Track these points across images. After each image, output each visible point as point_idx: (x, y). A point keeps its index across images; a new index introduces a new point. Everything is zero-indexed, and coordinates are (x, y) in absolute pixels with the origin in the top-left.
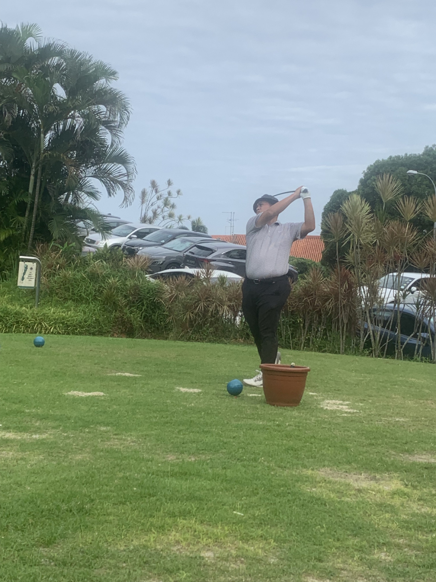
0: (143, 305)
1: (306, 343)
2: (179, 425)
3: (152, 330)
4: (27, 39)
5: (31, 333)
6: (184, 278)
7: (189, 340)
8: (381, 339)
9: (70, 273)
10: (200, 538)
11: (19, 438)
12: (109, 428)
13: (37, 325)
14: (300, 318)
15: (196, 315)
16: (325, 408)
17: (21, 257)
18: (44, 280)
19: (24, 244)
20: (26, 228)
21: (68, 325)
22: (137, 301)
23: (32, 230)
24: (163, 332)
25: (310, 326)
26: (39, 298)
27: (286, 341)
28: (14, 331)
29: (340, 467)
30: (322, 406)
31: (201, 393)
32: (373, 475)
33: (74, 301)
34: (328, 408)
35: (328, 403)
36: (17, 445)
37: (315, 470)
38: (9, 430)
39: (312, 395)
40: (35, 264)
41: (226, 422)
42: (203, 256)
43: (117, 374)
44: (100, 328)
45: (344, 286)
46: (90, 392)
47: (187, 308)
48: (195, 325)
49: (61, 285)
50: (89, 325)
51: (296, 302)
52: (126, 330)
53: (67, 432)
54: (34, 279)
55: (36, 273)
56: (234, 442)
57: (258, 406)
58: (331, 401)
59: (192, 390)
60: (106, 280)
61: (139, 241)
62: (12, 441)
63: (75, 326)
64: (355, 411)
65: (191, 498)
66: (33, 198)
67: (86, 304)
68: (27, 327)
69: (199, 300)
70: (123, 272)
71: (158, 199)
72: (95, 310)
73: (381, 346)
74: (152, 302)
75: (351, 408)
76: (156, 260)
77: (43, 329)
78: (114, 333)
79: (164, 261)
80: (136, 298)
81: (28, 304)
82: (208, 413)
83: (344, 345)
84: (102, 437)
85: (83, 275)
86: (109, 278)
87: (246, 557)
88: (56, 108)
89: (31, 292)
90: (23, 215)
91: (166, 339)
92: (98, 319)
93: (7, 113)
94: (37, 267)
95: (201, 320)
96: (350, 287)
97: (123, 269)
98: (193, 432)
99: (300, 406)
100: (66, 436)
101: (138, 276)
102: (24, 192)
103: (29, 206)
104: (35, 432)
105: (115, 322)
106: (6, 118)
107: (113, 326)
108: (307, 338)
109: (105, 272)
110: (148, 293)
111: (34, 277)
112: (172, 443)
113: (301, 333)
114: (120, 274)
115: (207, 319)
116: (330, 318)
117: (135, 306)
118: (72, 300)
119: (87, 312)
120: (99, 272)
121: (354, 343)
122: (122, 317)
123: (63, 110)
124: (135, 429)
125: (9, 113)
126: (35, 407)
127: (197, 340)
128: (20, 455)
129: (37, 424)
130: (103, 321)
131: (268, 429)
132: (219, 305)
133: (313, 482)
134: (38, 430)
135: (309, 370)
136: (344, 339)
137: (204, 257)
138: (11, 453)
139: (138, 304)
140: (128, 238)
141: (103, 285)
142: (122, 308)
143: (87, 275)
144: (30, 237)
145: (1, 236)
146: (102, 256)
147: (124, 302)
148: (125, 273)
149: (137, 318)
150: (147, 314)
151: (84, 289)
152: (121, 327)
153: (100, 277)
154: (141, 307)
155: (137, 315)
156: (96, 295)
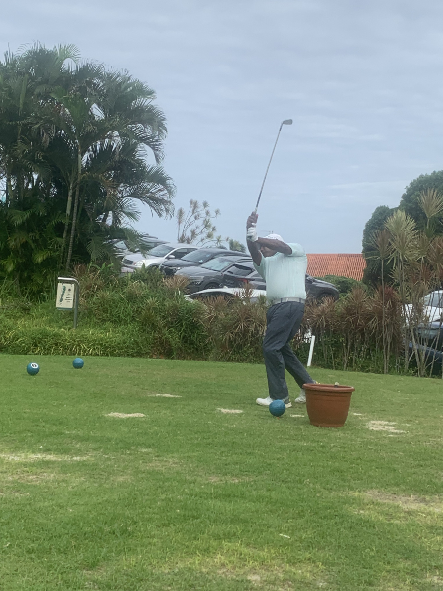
0: (182, 325)
1: (349, 363)
2: (221, 447)
3: (191, 350)
4: (64, 59)
5: (70, 355)
6: (223, 298)
7: (229, 360)
8: (427, 359)
9: (108, 294)
10: (246, 561)
11: (60, 460)
12: (150, 450)
13: (76, 347)
14: (343, 337)
15: (236, 335)
16: (371, 428)
17: (59, 278)
18: (82, 301)
19: (62, 265)
20: (65, 249)
21: (106, 347)
22: (176, 321)
23: (70, 251)
24: (202, 353)
25: (353, 345)
26: (77, 319)
27: (328, 361)
28: (53, 353)
29: (389, 489)
30: (367, 427)
31: (242, 414)
32: (422, 496)
33: (112, 322)
34: (374, 429)
35: (374, 424)
36: (58, 467)
37: (362, 492)
38: (49, 452)
39: (357, 416)
40: (73, 285)
41: (268, 443)
42: (243, 275)
43: (157, 395)
44: (139, 350)
45: (388, 305)
46: (130, 413)
47: (226, 328)
48: (235, 345)
49: (99, 306)
50: (128, 346)
51: (338, 321)
52: (165, 351)
53: (108, 454)
54: (72, 301)
55: (74, 294)
56: (278, 463)
57: (302, 427)
58: (376, 422)
59: (233, 411)
60: (145, 301)
61: (178, 261)
62: (53, 463)
63: (113, 347)
64: (402, 432)
65: (235, 520)
66: (71, 219)
67: (124, 325)
68: (65, 348)
69: (239, 320)
70: (161, 292)
71: (196, 218)
72: (133, 331)
73: (426, 366)
74: (191, 323)
75: (398, 429)
76: (194, 281)
77: (81, 350)
78: (153, 354)
79: (202, 282)
80: (174, 318)
81: (66, 325)
82: (250, 434)
83: (388, 364)
84: (144, 459)
85: (122, 296)
86: (147, 298)
87: (294, 581)
88: (94, 128)
89: (69, 313)
90: (61, 236)
91: (206, 359)
92: (137, 340)
93: (45, 134)
94: (75, 288)
95: (241, 340)
96: (394, 305)
97: (162, 290)
98: (236, 454)
99: (345, 427)
100: (108, 458)
101: (176, 297)
102: (61, 213)
103: (66, 227)
104: (76, 454)
105: (154, 343)
106: (44, 139)
107: (152, 347)
108: (350, 358)
109: (143, 293)
110: (187, 314)
111: (72, 299)
112: (215, 464)
113: (343, 353)
114: (158, 295)
115: (247, 339)
116: (373, 337)
117: (174, 326)
119: (125, 333)
120: (137, 292)
121: (398, 363)
122: (161, 338)
123: (101, 130)
124: (178, 451)
125: (47, 133)
126: (75, 428)
127: (237, 361)
128: (61, 477)
129: (78, 446)
130: (141, 343)
131: (312, 450)
132: (260, 325)
133: (361, 504)
134: (79, 452)
135: (354, 390)
136: (388, 359)
137: (243, 277)
138: (52, 475)
139: (176, 324)
140: (166, 258)
141: (141, 305)
142: (160, 329)
143: (126, 296)
144: (68, 258)
145: (40, 258)
146: (141, 277)
147: (163, 323)
148: (164, 294)
149: (175, 339)
150: (186, 335)
151: (122, 310)
152: (160, 348)
153: (139, 298)
154: (180, 327)
155: (176, 336)
156: (135, 315)
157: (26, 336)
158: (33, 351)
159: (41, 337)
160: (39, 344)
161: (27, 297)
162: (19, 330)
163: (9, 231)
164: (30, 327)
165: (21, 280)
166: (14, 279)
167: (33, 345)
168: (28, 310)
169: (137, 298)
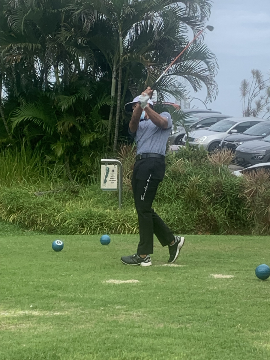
0: (227, 201)
3: (238, 226)
13: (121, 227)
17: (102, 160)
18: (126, 181)
19: (109, 147)
20: (110, 131)
22: (220, 197)
23: (116, 133)
24: (250, 228)
26: (122, 199)
28: (99, 233)
31: (232, 278)
38: (36, 309)
40: (116, 166)
44: (183, 227)
46: (127, 280)
50: (172, 223)
52: (210, 227)
54: (116, 181)
55: (118, 174)
59: (225, 276)
60: (188, 178)
61: (240, 136)
66: (116, 101)
67: (169, 203)
68: (111, 228)
70: (205, 169)
72: (177, 209)
74: (236, 198)
76: (256, 155)
77: (126, 229)
78: (198, 230)
79: (265, 156)
80: (219, 195)
81: (111, 205)
84: (113, 313)
86: (191, 176)
88: (132, 10)
89: (115, 194)
90: (107, 118)
92: (181, 218)
93: (86, 20)
94: (118, 169)
97: (206, 166)
101: (221, 173)
102: (107, 95)
103: (112, 109)
105: (199, 220)
106: (85, 24)
109: (187, 170)
110: (231, 190)
111: (116, 179)
114: (202, 171)
117: (219, 203)
119: (169, 211)
120: (180, 170)
122: (205, 215)
123: (139, 12)
124: (146, 307)
125: (88, 19)
129: (64, 305)
130: (186, 220)
139: (221, 200)
140: (228, 133)
141: (185, 183)
142: (205, 206)
143: (169, 174)
144: (115, 139)
145: (87, 141)
146: (185, 154)
147: (207, 199)
148: (207, 170)
149: (221, 215)
150: (232, 211)
151: (166, 188)
152: (206, 225)
153: (182, 175)
154: (225, 203)
155: (221, 212)
156: (179, 193)
157: (73, 218)
158: (80, 232)
159: (87, 218)
160: (85, 224)
161: (77, 180)
162: (67, 213)
163: (58, 116)
164: (77, 209)
165: (71, 163)
166: (64, 162)
167: (80, 226)
168: (76, 192)
169: (181, 176)
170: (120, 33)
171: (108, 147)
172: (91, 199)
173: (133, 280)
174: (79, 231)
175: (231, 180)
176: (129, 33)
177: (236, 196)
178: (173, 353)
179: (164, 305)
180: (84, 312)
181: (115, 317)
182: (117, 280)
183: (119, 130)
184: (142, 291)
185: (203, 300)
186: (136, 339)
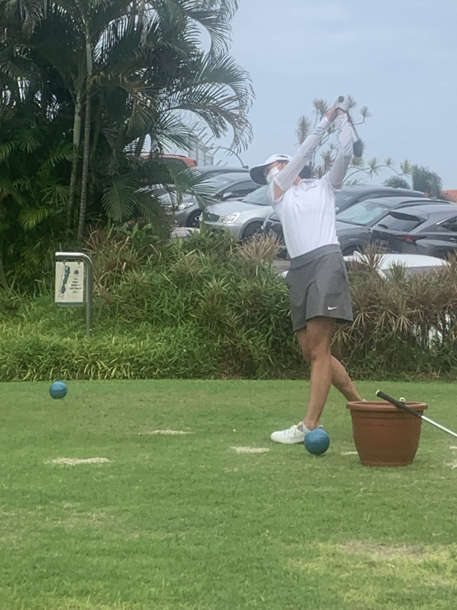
0: (270, 323)
5: (78, 379)
9: (143, 277)
12: (76, 504)
13: (90, 366)
17: (57, 254)
18: (99, 288)
19: (71, 231)
20: (73, 204)
21: (139, 364)
22: (259, 316)
23: (82, 207)
26: (91, 321)
28: (52, 379)
29: (380, 539)
30: (451, 465)
32: (422, 547)
33: (151, 322)
37: (338, 544)
40: (82, 264)
42: (404, 230)
43: (153, 432)
44: (196, 367)
46: (87, 458)
49: (129, 297)
50: (177, 361)
52: (242, 366)
54: (82, 290)
55: (85, 279)
57: (342, 468)
59: (254, 450)
60: (205, 284)
63: (151, 364)
66: (82, 154)
67: (172, 327)
68: (73, 370)
69: (356, 309)
70: (234, 268)
72: (186, 336)
74: (284, 317)
77: (99, 372)
78: (222, 372)
80: (256, 311)
81: (75, 331)
84: (57, 516)
85: (166, 277)
86: (210, 280)
89: (79, 311)
90: (65, 183)
92: (192, 351)
94: (85, 269)
97: (234, 264)
99: (413, 465)
101: (259, 276)
102: (66, 144)
103: (74, 166)
105: (223, 355)
106: (26, 22)
107: (219, 362)
109: (201, 271)
110: (276, 303)
111: (82, 286)
114: (229, 272)
117: (257, 325)
118: (149, 321)
119: (172, 339)
120: (191, 270)
122: (234, 346)
123: (118, 1)
124: (116, 504)
125: (31, 12)
130: (200, 355)
132: (392, 315)
135: (426, 407)
139: (260, 321)
141: (199, 292)
142: (232, 330)
143: (173, 277)
144: (81, 219)
145: (31, 221)
146: (199, 244)
147: (237, 319)
148: (237, 270)
149: (260, 346)
150: (277, 338)
151: (167, 301)
152: (234, 362)
153: (194, 279)
154: (267, 326)
155: (260, 341)
156: (188, 310)
157: (9, 352)
158: (20, 377)
159: (31, 352)
160: (29, 363)
161: (15, 287)
164: (15, 337)
165: (5, 259)
167: (19, 366)
168: (15, 308)
169: (191, 279)
170: (87, 37)
171: (69, 231)
172: (39, 320)
173: (97, 458)
174: (18, 375)
175: (277, 288)
176: (102, 37)
177: (285, 314)
178: (149, 582)
179: (146, 501)
180: (7, 514)
181: (60, 522)
182: (71, 458)
183: (87, 202)
184: (112, 477)
185: (212, 491)
186: (90, 559)
